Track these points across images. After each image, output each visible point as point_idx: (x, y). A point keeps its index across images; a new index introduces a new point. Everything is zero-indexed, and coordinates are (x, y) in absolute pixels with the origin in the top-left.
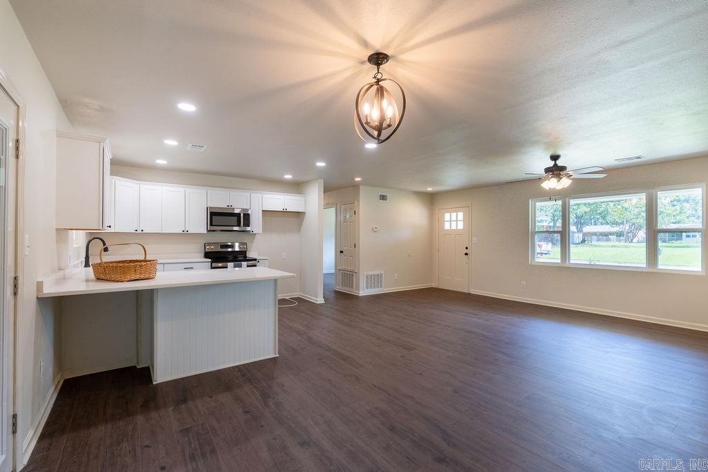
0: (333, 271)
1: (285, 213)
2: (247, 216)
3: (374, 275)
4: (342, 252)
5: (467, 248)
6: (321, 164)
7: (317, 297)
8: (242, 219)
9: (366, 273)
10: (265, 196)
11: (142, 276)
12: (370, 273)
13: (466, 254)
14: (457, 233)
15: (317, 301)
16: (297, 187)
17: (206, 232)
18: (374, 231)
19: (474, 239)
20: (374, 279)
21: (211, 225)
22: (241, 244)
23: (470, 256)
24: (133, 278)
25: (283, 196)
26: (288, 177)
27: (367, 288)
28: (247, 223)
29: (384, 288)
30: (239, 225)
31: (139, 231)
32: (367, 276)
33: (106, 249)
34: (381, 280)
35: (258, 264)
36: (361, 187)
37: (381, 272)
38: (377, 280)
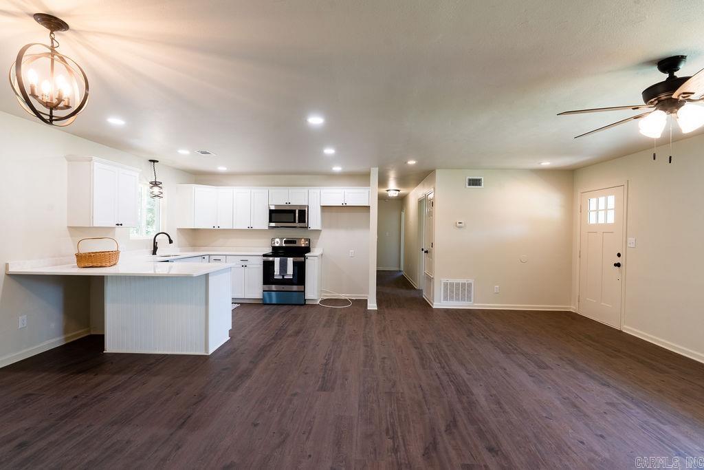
1: (344, 208)
2: (303, 213)
3: (458, 284)
4: (427, 252)
5: (619, 255)
8: (297, 215)
9: (444, 280)
10: (323, 191)
12: (451, 281)
13: (618, 265)
14: (606, 230)
17: (266, 228)
18: (459, 225)
19: (631, 240)
20: (457, 289)
21: (270, 221)
22: (306, 240)
23: (623, 267)
25: (342, 190)
26: (337, 169)
27: (445, 298)
28: (303, 220)
29: (474, 302)
30: (295, 222)
31: (217, 228)
32: (446, 285)
33: (171, 242)
34: (469, 292)
35: (307, 261)
36: (437, 171)
37: (471, 281)
38: (463, 290)
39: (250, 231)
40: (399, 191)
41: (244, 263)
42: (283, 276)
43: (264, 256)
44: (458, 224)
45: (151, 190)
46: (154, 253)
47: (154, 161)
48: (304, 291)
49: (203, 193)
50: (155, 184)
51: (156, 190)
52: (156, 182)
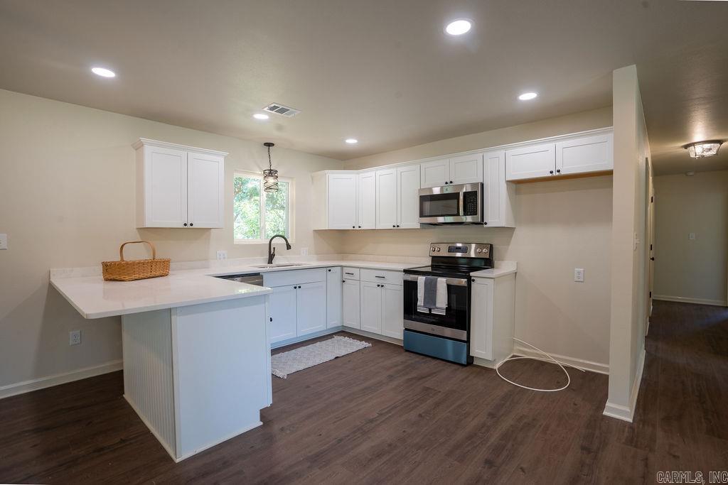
1: (556, 180)
2: (472, 196)
8: (461, 204)
10: (511, 153)
17: (418, 226)
21: (421, 215)
25: (551, 144)
28: (473, 210)
30: (459, 214)
31: (357, 228)
33: (289, 247)
35: (473, 285)
39: (395, 232)
40: (720, 142)
41: (380, 282)
42: (430, 310)
43: (407, 271)
45: (264, 181)
46: (270, 261)
47: (269, 145)
48: (468, 341)
49: (341, 182)
50: (270, 173)
51: (271, 180)
52: (270, 170)
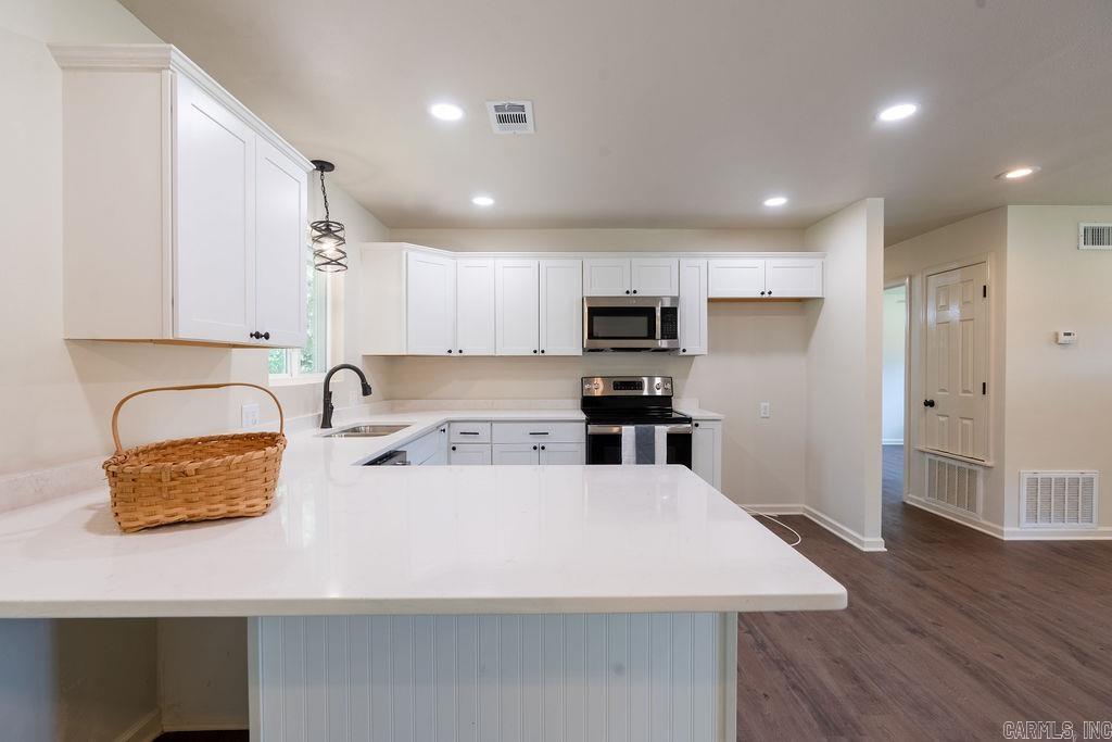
0: (900, 441)
1: (766, 303)
2: (670, 314)
3: (1061, 481)
4: (930, 404)
6: (898, 113)
7: (863, 535)
8: (658, 323)
9: (1027, 473)
10: (714, 263)
11: (201, 511)
12: (1044, 473)
15: (861, 543)
16: (799, 232)
17: (579, 352)
18: (1061, 341)
20: (1060, 493)
21: (591, 336)
24: (161, 517)
25: (762, 261)
26: (776, 202)
27: (1033, 516)
28: (671, 332)
29: (1099, 524)
30: (652, 336)
31: (455, 353)
32: (1033, 482)
33: (366, 390)
34: (1088, 500)
35: (695, 431)
36: (1010, 208)
37: (1089, 472)
38: (1071, 496)
39: (539, 361)
41: (538, 442)
44: (1063, 339)
45: (317, 247)
46: (326, 422)
47: (323, 165)
49: (426, 265)
50: (326, 229)
51: (329, 246)
52: (328, 224)
